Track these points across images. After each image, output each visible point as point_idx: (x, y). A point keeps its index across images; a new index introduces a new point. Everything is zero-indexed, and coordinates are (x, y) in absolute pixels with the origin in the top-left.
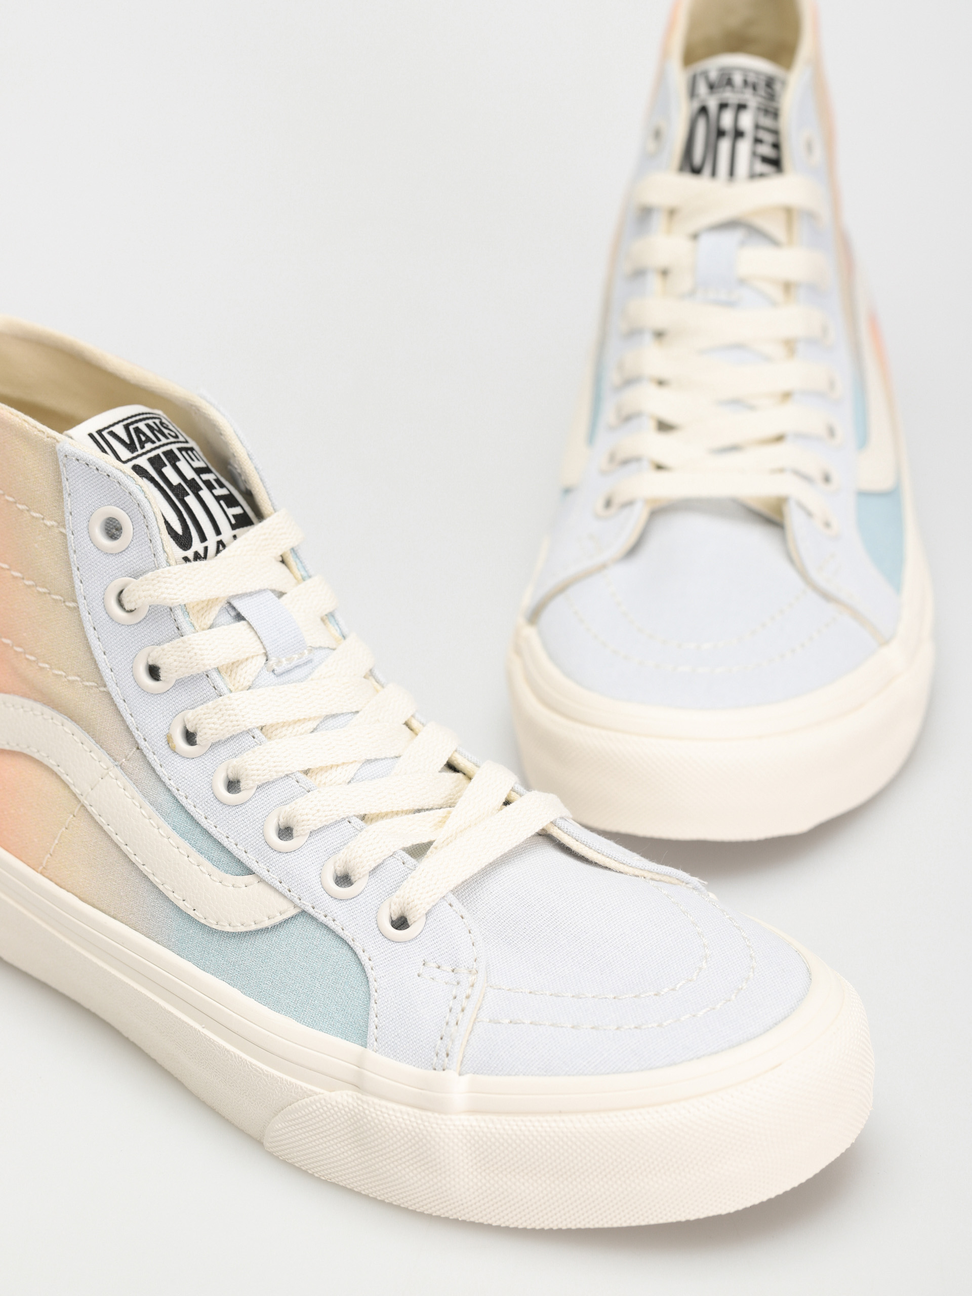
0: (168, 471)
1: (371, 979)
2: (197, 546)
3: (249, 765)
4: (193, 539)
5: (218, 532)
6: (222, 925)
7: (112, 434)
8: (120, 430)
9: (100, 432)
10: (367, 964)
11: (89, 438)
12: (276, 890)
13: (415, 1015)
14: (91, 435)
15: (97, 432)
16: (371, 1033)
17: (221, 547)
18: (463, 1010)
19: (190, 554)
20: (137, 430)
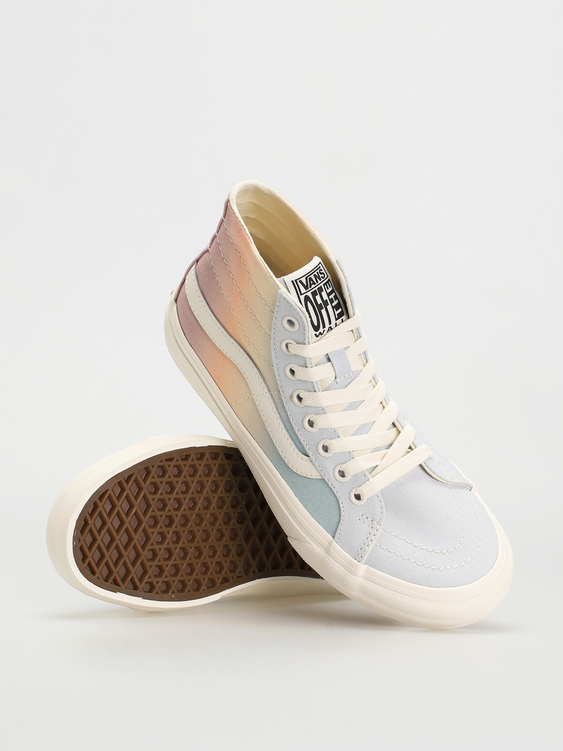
0: (318, 298)
1: (342, 515)
2: (321, 330)
3: (319, 421)
4: (320, 328)
5: (330, 323)
6: (293, 468)
7: (301, 282)
8: (304, 280)
9: (296, 281)
10: (342, 509)
11: (291, 282)
12: (316, 468)
13: (354, 536)
14: (292, 281)
15: (295, 280)
16: (337, 535)
17: (330, 329)
18: (371, 541)
19: (318, 333)
20: (311, 279)
